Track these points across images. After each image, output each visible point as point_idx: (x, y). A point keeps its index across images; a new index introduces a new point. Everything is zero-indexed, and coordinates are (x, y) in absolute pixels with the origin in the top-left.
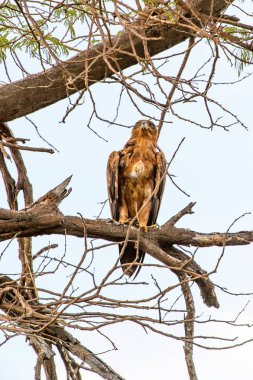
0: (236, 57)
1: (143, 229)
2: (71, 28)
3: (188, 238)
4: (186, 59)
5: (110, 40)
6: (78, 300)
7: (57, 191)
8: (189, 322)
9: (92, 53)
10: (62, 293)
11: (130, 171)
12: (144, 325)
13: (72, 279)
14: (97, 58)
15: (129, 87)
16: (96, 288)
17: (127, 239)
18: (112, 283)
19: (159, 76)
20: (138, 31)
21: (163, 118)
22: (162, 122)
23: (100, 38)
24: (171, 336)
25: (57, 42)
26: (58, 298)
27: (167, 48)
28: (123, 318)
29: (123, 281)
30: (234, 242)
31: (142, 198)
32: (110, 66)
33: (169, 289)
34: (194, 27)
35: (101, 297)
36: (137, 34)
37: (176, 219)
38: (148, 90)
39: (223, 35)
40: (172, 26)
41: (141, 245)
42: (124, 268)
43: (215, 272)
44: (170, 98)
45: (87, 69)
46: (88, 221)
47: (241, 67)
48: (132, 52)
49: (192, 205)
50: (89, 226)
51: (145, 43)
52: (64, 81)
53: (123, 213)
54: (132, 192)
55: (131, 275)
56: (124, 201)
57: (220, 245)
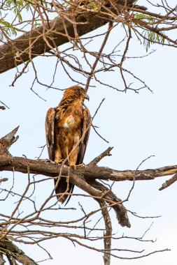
0: (144, 38)
1: (73, 167)
2: (19, 15)
3: (107, 174)
4: (106, 38)
5: (48, 23)
6: (22, 221)
7: (7, 138)
8: (107, 238)
9: (34, 34)
10: (10, 215)
11: (63, 123)
12: (73, 240)
13: (18, 205)
14: (38, 37)
15: (62, 59)
16: (36, 212)
17: (60, 175)
18: (49, 209)
19: (85, 51)
20: (70, 17)
21: (88, 83)
22: (88, 86)
23: (40, 22)
24: (94, 249)
25: (8, 25)
26: (8, 219)
27: (92, 30)
28: (57, 235)
29: (57, 207)
30: (142, 178)
31: (72, 144)
32: (48, 44)
33: (92, 213)
34: (112, 15)
35: (40, 219)
36: (69, 20)
37: (98, 160)
38: (78, 62)
39: (134, 20)
40: (96, 13)
41: (71, 179)
42: (58, 197)
43: (127, 200)
44: (94, 68)
45: (30, 46)
46: (31, 161)
47: (149, 45)
48: (65, 33)
49: (110, 149)
50: (31, 164)
51: (75, 27)
52: (13, 55)
53: (58, 155)
54: (65, 139)
55: (63, 202)
56: (58, 145)
57: (131, 179)
